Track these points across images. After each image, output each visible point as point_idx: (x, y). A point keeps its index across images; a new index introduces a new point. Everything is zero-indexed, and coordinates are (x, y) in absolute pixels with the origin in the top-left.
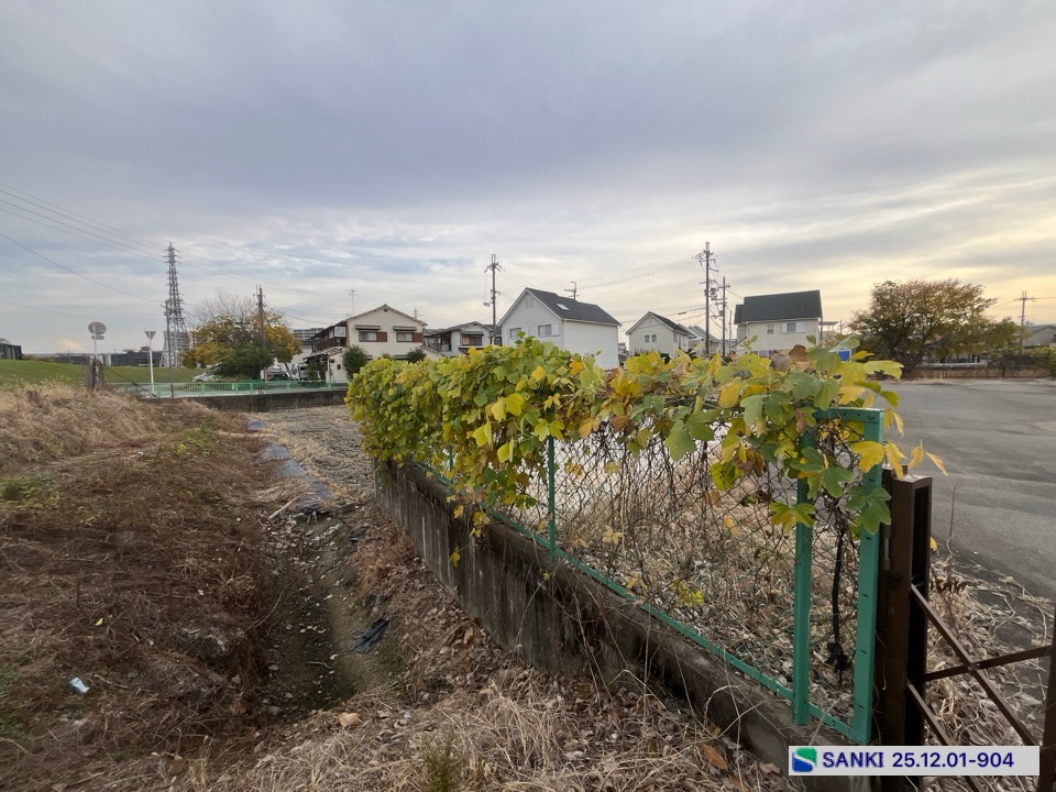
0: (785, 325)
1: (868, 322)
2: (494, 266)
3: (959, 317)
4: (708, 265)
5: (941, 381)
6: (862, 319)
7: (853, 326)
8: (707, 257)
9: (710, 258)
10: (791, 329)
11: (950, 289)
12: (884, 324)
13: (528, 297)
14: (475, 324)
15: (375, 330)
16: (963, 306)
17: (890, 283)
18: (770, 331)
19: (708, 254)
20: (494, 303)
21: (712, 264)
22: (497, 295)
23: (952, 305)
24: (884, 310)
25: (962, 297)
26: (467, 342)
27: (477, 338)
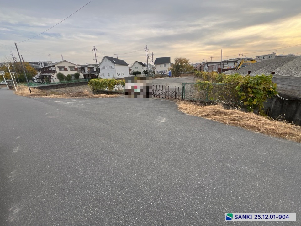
0: (164, 65)
1: (174, 66)
2: (95, 49)
7: (172, 66)
12: (176, 66)
13: (106, 59)
14: (91, 65)
15: (64, 68)
16: (187, 63)
17: (177, 58)
18: (161, 66)
19: (147, 48)
20: (96, 59)
21: (148, 50)
23: (185, 63)
24: (176, 63)
25: (186, 61)
26: (90, 69)
27: (92, 69)
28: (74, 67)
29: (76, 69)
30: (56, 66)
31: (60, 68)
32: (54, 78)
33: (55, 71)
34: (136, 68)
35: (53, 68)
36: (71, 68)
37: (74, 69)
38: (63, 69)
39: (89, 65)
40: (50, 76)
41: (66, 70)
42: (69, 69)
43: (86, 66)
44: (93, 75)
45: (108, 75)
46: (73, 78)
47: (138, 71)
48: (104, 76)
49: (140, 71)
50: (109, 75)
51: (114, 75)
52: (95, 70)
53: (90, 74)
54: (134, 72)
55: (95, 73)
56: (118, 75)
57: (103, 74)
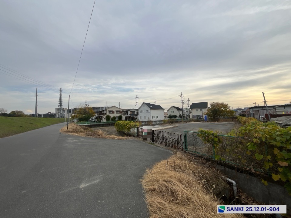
0: (200, 110)
1: (210, 110)
2: (137, 98)
8: (182, 95)
11: (222, 104)
13: (144, 104)
14: (133, 109)
18: (197, 111)
26: (131, 113)
27: (133, 112)
28: (119, 111)
29: (120, 112)
30: (107, 110)
31: (110, 112)
32: (103, 119)
33: (105, 114)
34: (172, 112)
35: (105, 112)
36: (117, 111)
37: (119, 112)
38: (111, 112)
39: (131, 109)
40: (102, 117)
41: (113, 112)
42: (115, 112)
43: (129, 110)
44: (134, 117)
45: (144, 117)
46: (117, 119)
48: (141, 118)
49: (175, 115)
51: (149, 118)
52: (136, 113)
53: (131, 116)
57: (141, 117)
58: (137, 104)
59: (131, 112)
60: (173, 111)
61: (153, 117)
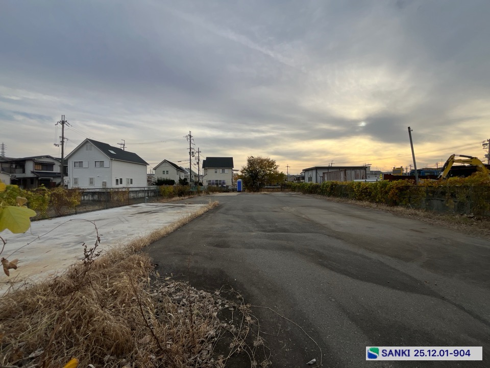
0: (221, 170)
1: (247, 170)
2: (63, 123)
3: (270, 171)
4: (190, 141)
5: (266, 193)
6: (245, 169)
7: (242, 172)
8: (190, 138)
9: (192, 138)
10: (223, 172)
11: (268, 161)
12: (251, 172)
13: (88, 144)
14: (48, 157)
16: (271, 167)
17: (252, 157)
18: (216, 172)
19: (190, 136)
20: (63, 145)
21: (192, 141)
22: (65, 140)
23: (269, 167)
24: (251, 166)
25: (271, 164)
26: (40, 167)
34: (164, 173)
43: (30, 160)
44: (49, 180)
45: (88, 182)
47: (168, 178)
48: (76, 183)
49: (172, 179)
50: (91, 182)
51: (104, 184)
52: (57, 169)
53: (37, 178)
54: (158, 180)
55: (54, 177)
56: (117, 184)
57: (75, 179)
58: (63, 142)
59: (37, 164)
60: (167, 171)
61: (117, 180)
